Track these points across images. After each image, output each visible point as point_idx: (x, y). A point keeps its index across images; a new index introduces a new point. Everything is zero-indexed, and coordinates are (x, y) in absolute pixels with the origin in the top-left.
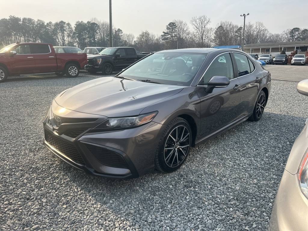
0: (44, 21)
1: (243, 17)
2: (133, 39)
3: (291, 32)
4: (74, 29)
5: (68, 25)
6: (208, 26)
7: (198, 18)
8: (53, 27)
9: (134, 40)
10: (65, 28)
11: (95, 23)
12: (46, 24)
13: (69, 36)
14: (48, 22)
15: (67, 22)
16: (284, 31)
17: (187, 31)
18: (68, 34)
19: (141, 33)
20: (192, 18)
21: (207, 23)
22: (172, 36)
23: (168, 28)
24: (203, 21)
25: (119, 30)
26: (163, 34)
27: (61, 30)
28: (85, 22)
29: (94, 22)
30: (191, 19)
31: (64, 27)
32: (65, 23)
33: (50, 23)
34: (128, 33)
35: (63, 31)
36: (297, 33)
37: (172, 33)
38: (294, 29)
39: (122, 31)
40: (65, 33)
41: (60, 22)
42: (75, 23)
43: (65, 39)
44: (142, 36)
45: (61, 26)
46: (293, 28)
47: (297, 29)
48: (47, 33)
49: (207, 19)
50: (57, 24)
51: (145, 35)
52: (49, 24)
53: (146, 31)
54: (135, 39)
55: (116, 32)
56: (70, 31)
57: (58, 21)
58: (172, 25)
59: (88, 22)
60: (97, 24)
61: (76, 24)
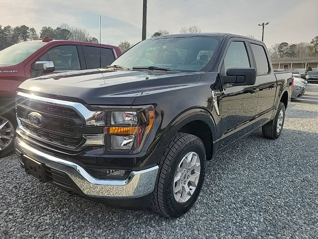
3: (279, 47)
4: (40, 36)
5: (32, 31)
7: (188, 28)
8: (12, 33)
10: (28, 34)
11: (66, 30)
12: (3, 28)
14: (6, 26)
15: (30, 28)
25: (95, 40)
27: (23, 36)
28: (54, 28)
29: (64, 28)
30: (181, 30)
31: (27, 32)
32: (28, 28)
33: (9, 27)
35: (25, 37)
36: (286, 48)
41: (22, 27)
42: (41, 29)
45: (23, 31)
47: (285, 44)
50: (17, 29)
51: (125, 46)
52: (7, 28)
55: (90, 41)
57: (20, 25)
59: (58, 28)
60: (69, 31)
61: (43, 30)
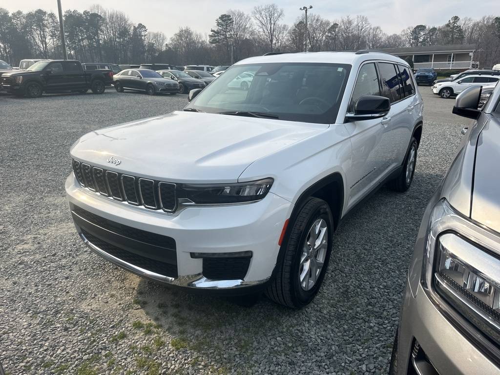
0: (7, 9)
1: (304, 11)
2: (163, 40)
3: (413, 31)
5: (51, 17)
6: (280, 23)
7: (263, 7)
8: (24, 20)
9: (165, 43)
10: (45, 22)
11: (98, 14)
12: (10, 15)
13: (53, 36)
14: (15, 11)
15: (49, 12)
16: (404, 31)
17: (250, 29)
18: (52, 32)
19: (177, 32)
20: (255, 7)
21: (279, 16)
22: (226, 37)
23: (219, 24)
24: (272, 13)
25: (141, 26)
26: (211, 33)
27: (39, 25)
28: (81, 11)
29: (96, 12)
30: (253, 10)
31: (43, 20)
32: (45, 13)
33: (19, 13)
34: (155, 32)
35: (41, 26)
36: (422, 33)
37: (225, 32)
38: (418, 27)
39: (145, 27)
40: (47, 30)
41: (36, 12)
43: (47, 41)
44: (180, 35)
45: (38, 18)
46: (416, 26)
47: (421, 28)
48: (13, 30)
49: (279, 10)
51: (185, 34)
52: (17, 15)
53: (187, 27)
54: (168, 41)
55: (135, 29)
56: (54, 27)
58: (225, 20)
59: (86, 13)
60: (100, 16)
